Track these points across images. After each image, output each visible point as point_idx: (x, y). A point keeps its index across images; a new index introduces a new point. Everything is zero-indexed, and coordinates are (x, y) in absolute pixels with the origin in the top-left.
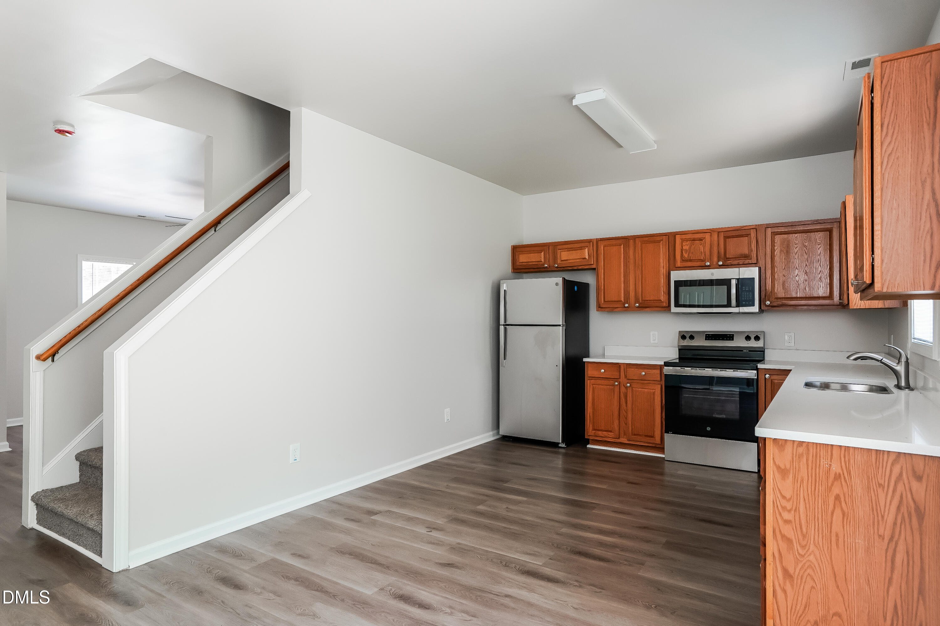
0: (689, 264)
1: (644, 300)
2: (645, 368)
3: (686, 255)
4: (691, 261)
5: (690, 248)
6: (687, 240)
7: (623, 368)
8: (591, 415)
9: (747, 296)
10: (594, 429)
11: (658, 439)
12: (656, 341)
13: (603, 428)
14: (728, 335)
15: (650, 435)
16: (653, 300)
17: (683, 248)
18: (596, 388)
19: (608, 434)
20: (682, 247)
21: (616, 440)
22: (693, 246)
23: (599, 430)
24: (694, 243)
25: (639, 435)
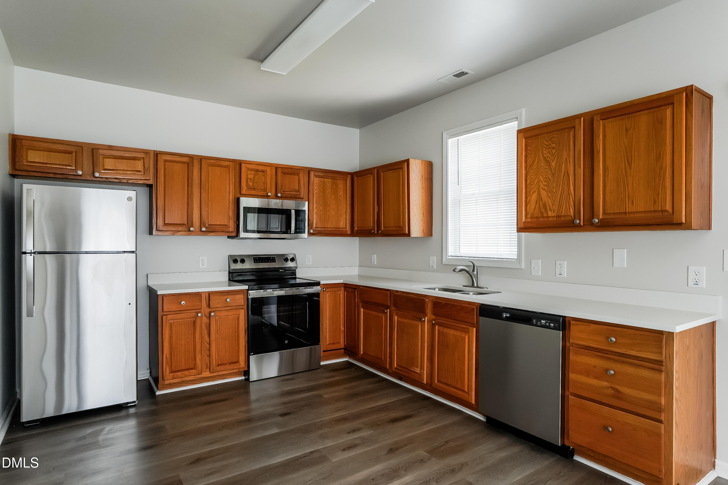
0: (253, 192)
1: (210, 225)
2: (229, 295)
3: (251, 184)
4: (254, 189)
5: (254, 177)
6: (252, 170)
7: (205, 297)
8: (168, 356)
9: (300, 225)
10: (172, 372)
11: (242, 363)
12: (205, 266)
13: (183, 368)
14: (271, 258)
15: (235, 361)
16: (220, 225)
17: (248, 177)
18: (174, 324)
19: (190, 372)
20: (247, 175)
21: (197, 376)
22: (257, 177)
23: (178, 371)
24: (257, 173)
25: (224, 364)
